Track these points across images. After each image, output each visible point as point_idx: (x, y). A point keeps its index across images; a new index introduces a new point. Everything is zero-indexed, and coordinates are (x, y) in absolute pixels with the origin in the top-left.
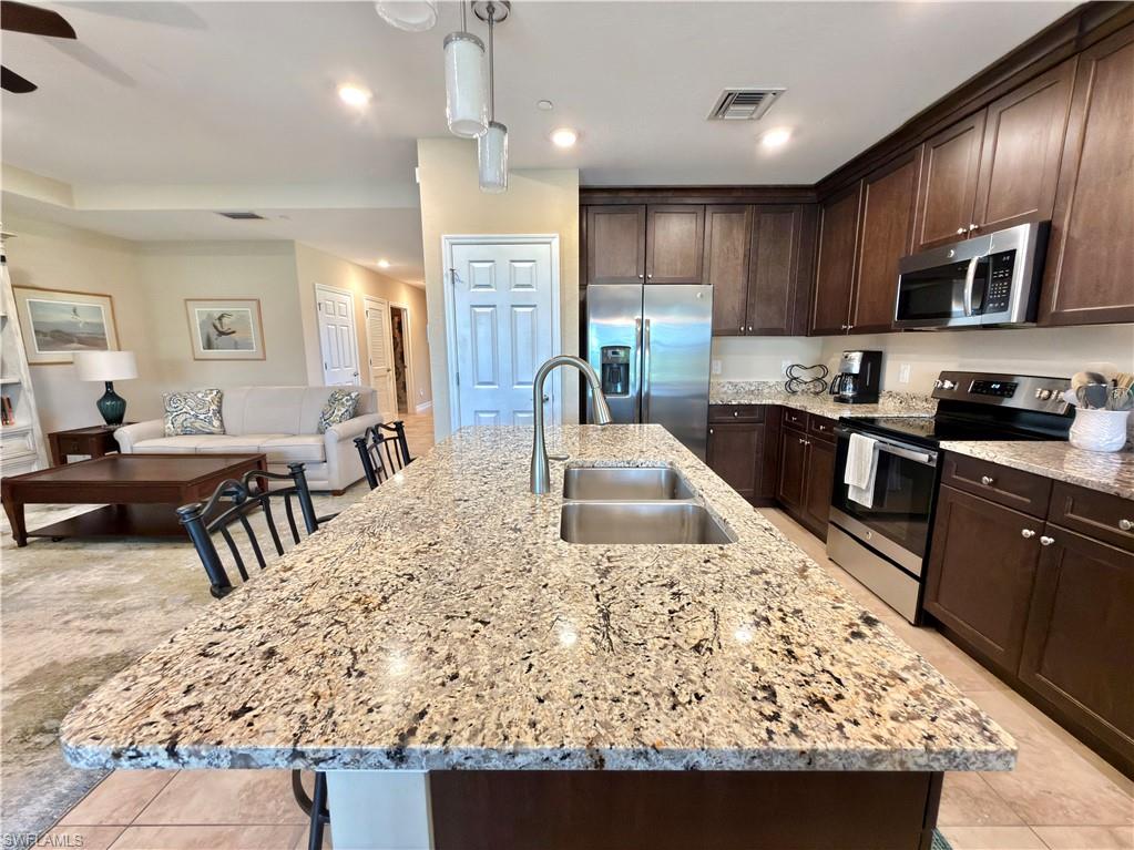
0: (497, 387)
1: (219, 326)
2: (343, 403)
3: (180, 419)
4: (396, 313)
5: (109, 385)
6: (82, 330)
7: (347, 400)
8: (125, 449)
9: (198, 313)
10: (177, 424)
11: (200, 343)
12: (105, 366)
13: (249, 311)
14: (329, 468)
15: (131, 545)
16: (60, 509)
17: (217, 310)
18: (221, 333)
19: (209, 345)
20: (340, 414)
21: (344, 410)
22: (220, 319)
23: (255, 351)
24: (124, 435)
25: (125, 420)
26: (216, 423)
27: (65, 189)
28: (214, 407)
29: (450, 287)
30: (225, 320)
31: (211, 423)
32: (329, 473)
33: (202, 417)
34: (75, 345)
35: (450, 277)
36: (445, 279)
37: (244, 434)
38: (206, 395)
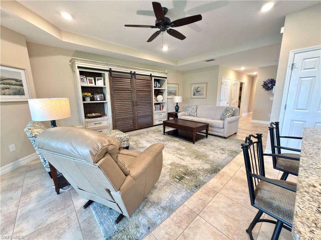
0: (307, 111)
1: (197, 90)
2: (230, 112)
3: (189, 112)
4: (241, 84)
5: (177, 103)
6: (173, 92)
7: (231, 111)
8: (179, 118)
9: (193, 87)
10: (188, 113)
11: (192, 94)
12: (178, 99)
13: (204, 86)
14: (224, 130)
15: (181, 140)
16: (168, 128)
17: (197, 86)
18: (197, 92)
19: (194, 95)
20: (229, 115)
21: (230, 114)
22: (198, 88)
23: (204, 96)
24: (179, 114)
25: (179, 111)
26: (195, 114)
27: (176, 62)
28: (195, 110)
29: (290, 71)
30: (199, 88)
31: (194, 114)
32: (224, 132)
33: (193, 112)
34: (172, 95)
35: (291, 67)
36: (288, 68)
37: (201, 117)
38: (194, 107)
